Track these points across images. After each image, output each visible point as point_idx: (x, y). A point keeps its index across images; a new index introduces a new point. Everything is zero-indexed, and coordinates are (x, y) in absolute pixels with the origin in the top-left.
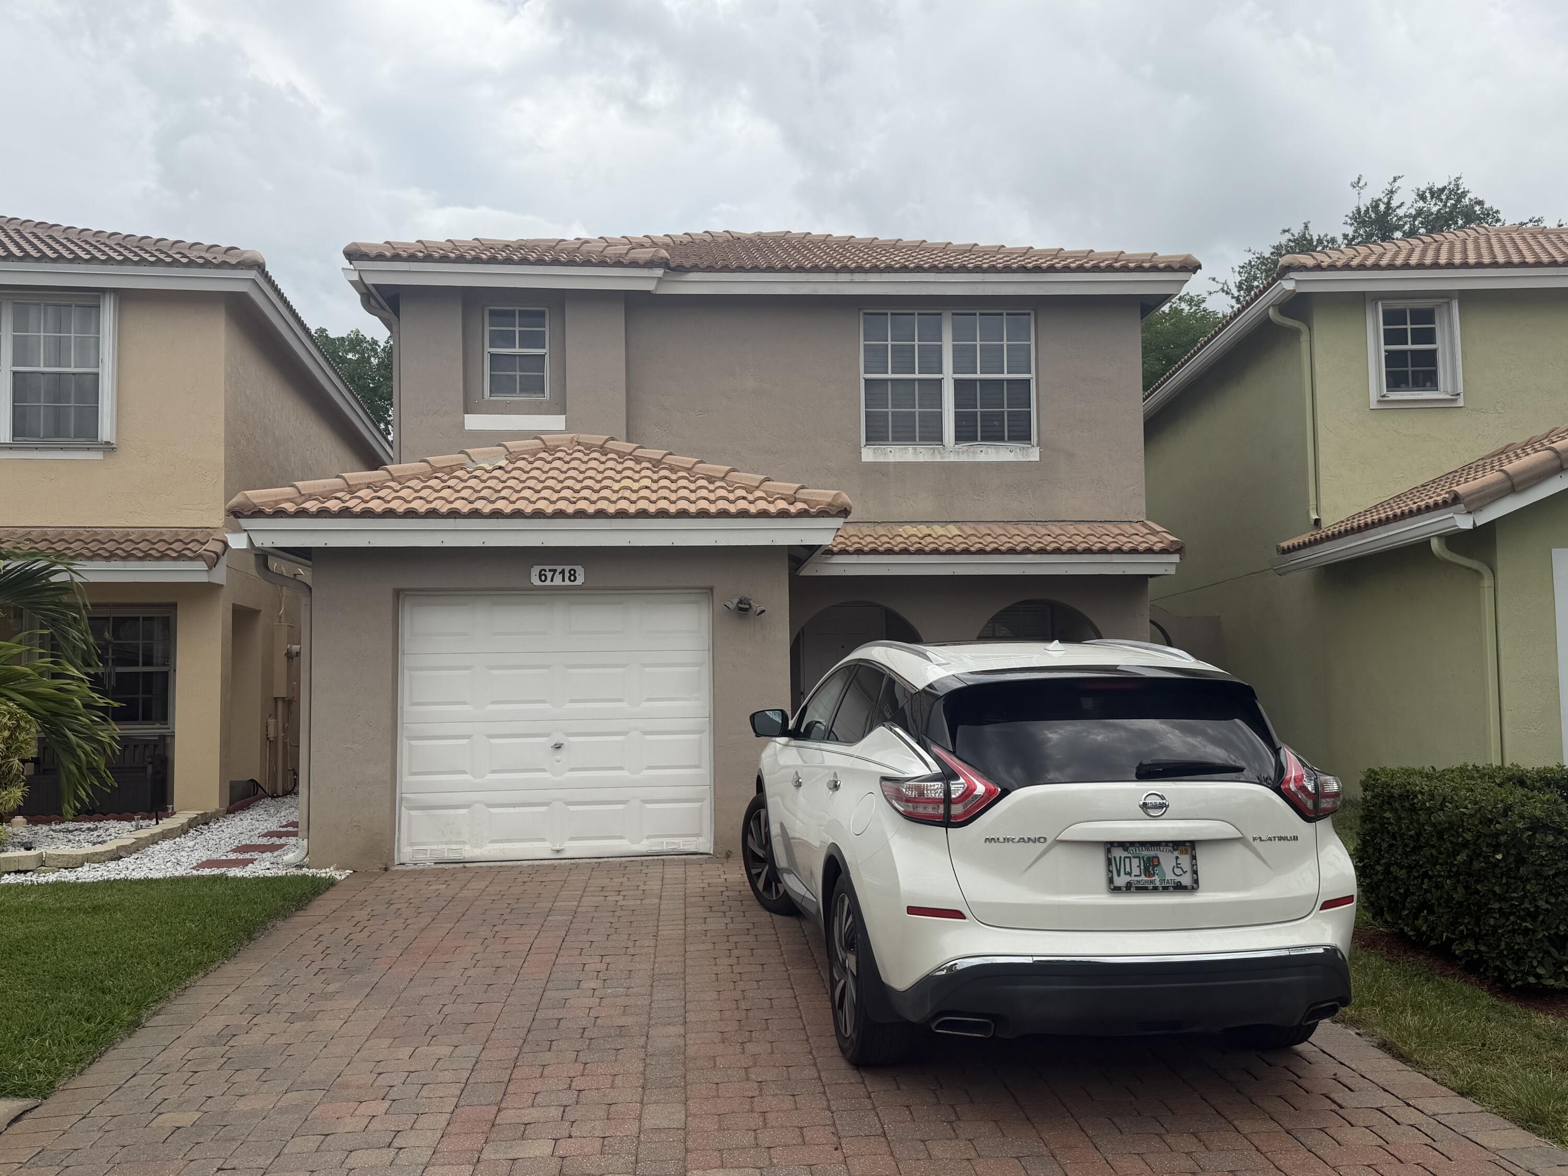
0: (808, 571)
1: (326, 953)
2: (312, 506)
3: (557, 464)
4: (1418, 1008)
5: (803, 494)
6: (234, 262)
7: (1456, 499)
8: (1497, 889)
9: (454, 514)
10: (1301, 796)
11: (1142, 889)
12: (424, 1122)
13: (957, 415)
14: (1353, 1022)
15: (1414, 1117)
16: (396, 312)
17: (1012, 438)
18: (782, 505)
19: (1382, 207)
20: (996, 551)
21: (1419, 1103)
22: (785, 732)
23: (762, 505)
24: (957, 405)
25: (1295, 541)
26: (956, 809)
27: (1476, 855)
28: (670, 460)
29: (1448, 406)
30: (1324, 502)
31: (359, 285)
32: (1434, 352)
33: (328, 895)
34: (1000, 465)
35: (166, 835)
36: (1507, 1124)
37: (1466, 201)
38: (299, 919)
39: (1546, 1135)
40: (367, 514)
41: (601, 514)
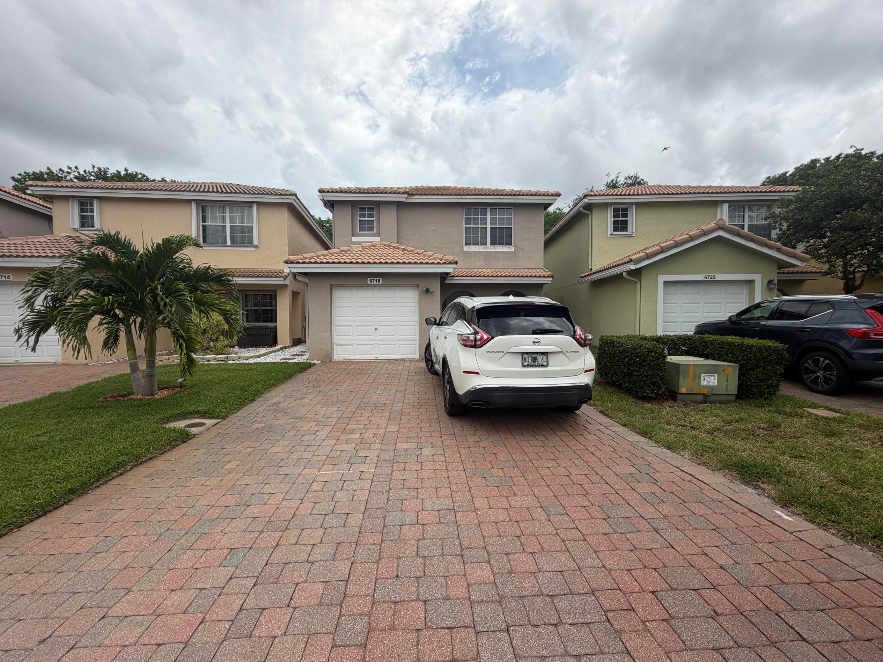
0: (447, 282)
1: (309, 383)
2: (307, 261)
3: (376, 250)
4: (611, 401)
5: (444, 258)
6: (288, 194)
7: (631, 260)
8: (637, 369)
9: (345, 263)
10: (580, 339)
11: (532, 366)
12: (326, 428)
13: (491, 237)
14: (593, 405)
15: (608, 432)
16: (333, 208)
17: (506, 244)
18: (438, 261)
19: (614, 182)
20: (501, 276)
21: (610, 428)
22: (435, 324)
23: (433, 261)
24: (491, 235)
25: (585, 275)
26: (478, 343)
27: (631, 359)
28: (407, 248)
29: (630, 236)
30: (593, 264)
31: (323, 200)
32: (627, 221)
33: (313, 367)
34: (503, 252)
35: (273, 352)
36: (636, 434)
37: (639, 180)
38: (304, 374)
39: (647, 438)
40: (322, 263)
41: (386, 263)
